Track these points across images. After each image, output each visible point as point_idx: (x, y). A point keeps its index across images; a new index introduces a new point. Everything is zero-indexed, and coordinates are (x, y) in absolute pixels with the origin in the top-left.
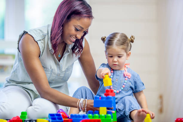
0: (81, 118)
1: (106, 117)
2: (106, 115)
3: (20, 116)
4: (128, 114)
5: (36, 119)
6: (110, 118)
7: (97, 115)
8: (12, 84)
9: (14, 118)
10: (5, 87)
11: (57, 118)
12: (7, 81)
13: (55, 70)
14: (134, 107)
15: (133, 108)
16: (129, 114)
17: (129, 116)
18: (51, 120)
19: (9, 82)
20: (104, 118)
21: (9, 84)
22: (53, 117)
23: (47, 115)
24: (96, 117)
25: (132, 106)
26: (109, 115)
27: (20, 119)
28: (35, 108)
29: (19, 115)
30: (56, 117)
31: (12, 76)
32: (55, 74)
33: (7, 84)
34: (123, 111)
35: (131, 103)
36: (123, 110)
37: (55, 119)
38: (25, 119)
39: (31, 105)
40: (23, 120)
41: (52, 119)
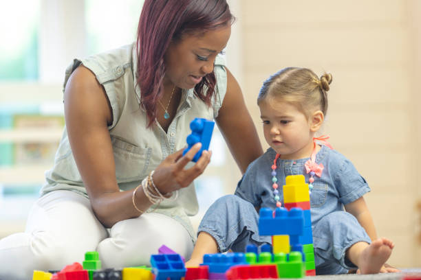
0: (228, 264)
1: (288, 258)
2: (288, 255)
3: (84, 263)
4: (340, 254)
5: (120, 269)
6: (299, 261)
7: (267, 255)
8: (59, 186)
9: (68, 267)
10: (45, 194)
11: (170, 265)
12: (48, 179)
13: (156, 151)
14: (354, 237)
15: (351, 240)
16: (344, 254)
17: (343, 260)
18: (156, 271)
19: (53, 182)
20: (284, 262)
21: (52, 188)
22: (161, 263)
23: (148, 259)
24: (264, 259)
25: (349, 236)
26: (297, 254)
27: (84, 270)
28: (117, 242)
29: (81, 260)
30: (169, 262)
31: (58, 166)
32: (156, 159)
33: (47, 187)
34: (329, 250)
35: (344, 229)
36: (328, 247)
37: (166, 267)
38: (93, 270)
39: (108, 236)
40: (89, 272)
41: (160, 267)
